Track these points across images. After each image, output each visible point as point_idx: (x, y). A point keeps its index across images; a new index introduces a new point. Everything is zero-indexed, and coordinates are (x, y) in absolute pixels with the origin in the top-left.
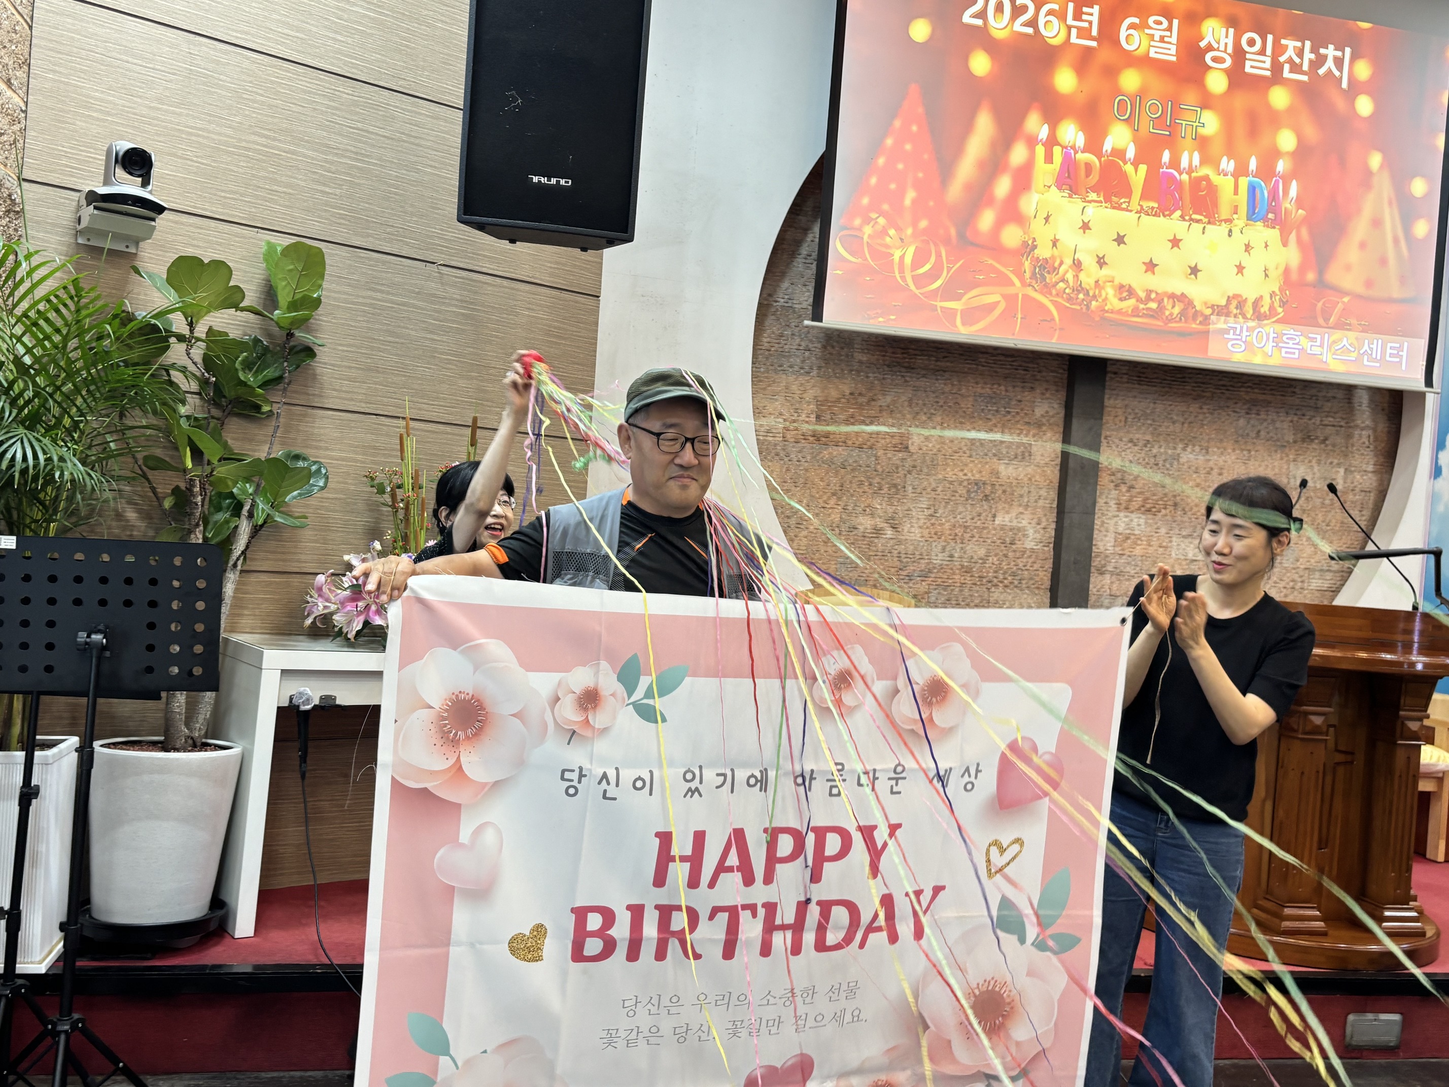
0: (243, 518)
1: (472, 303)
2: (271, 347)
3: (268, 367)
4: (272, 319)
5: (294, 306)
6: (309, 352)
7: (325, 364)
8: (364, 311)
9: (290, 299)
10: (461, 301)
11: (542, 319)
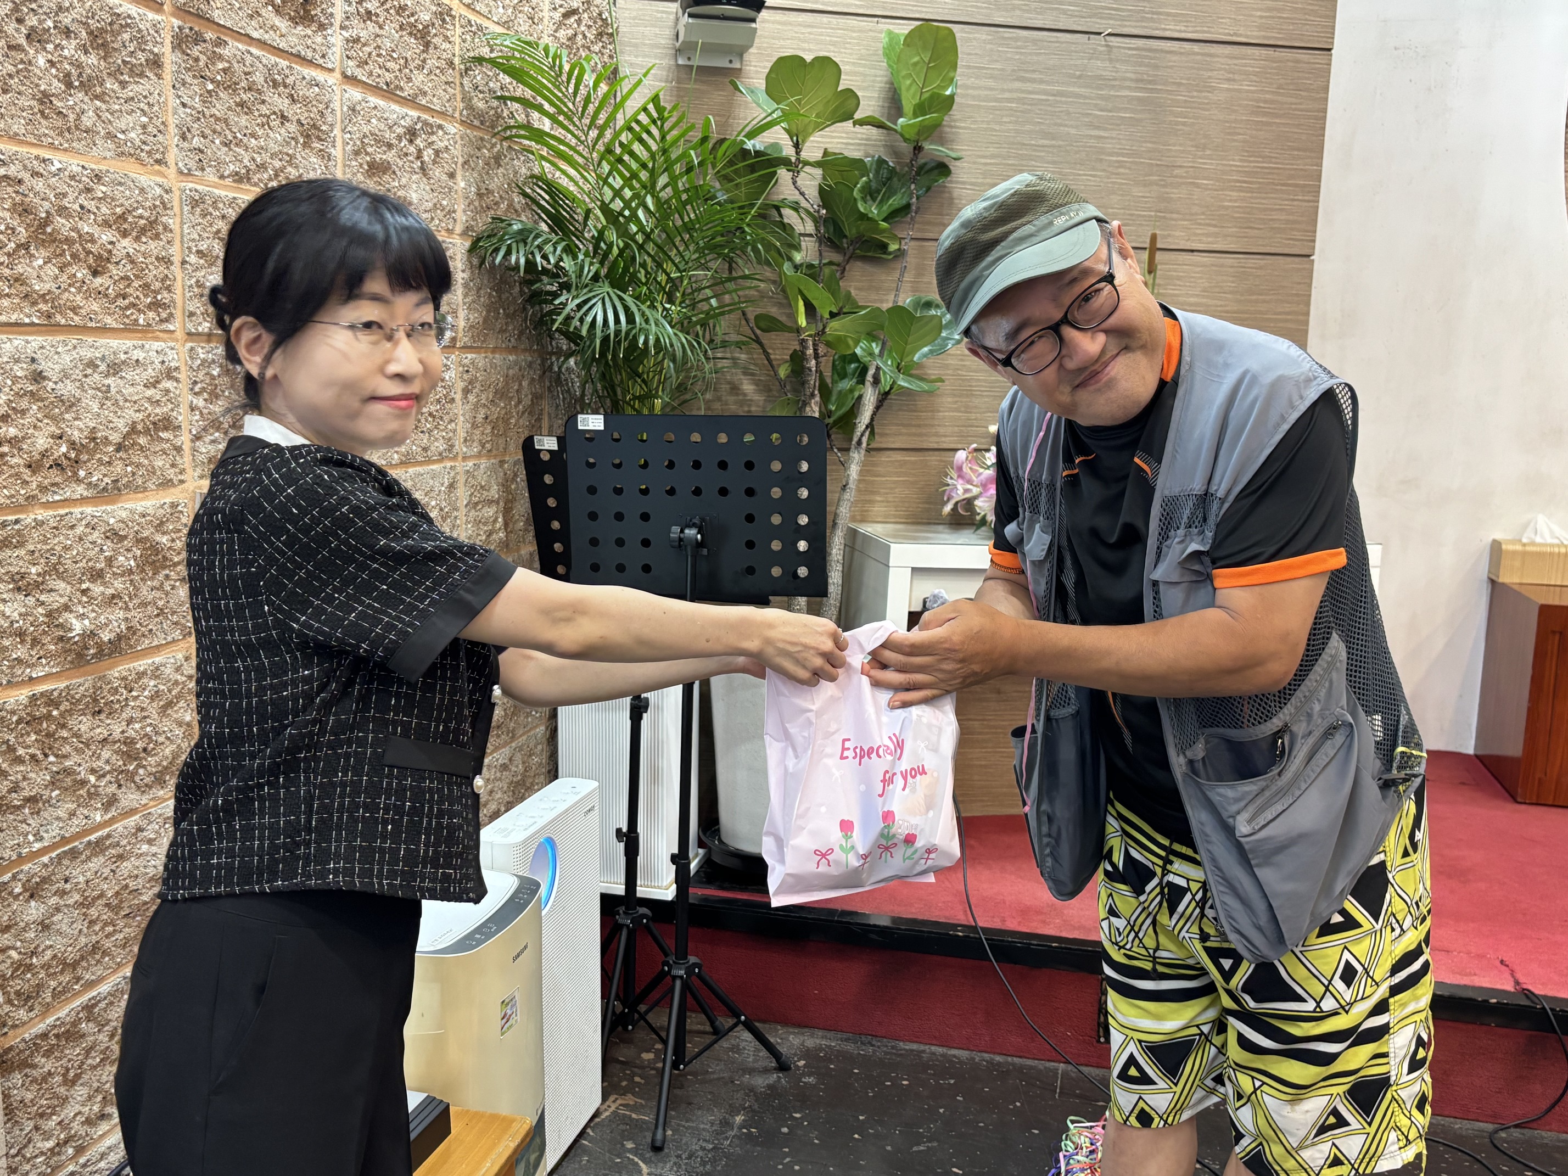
0: (868, 384)
1: (1150, 82)
2: (898, 168)
3: (895, 193)
4: (895, 131)
5: (920, 109)
6: (942, 169)
7: (964, 183)
8: (1011, 109)
9: (917, 101)
10: (1137, 81)
11: (1248, 91)
